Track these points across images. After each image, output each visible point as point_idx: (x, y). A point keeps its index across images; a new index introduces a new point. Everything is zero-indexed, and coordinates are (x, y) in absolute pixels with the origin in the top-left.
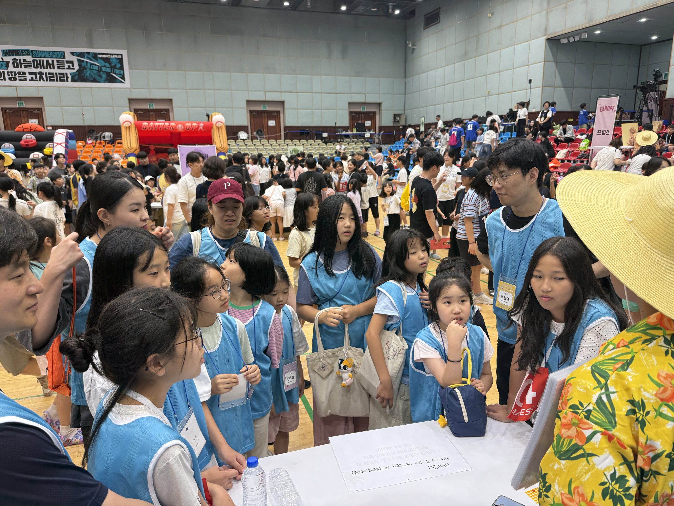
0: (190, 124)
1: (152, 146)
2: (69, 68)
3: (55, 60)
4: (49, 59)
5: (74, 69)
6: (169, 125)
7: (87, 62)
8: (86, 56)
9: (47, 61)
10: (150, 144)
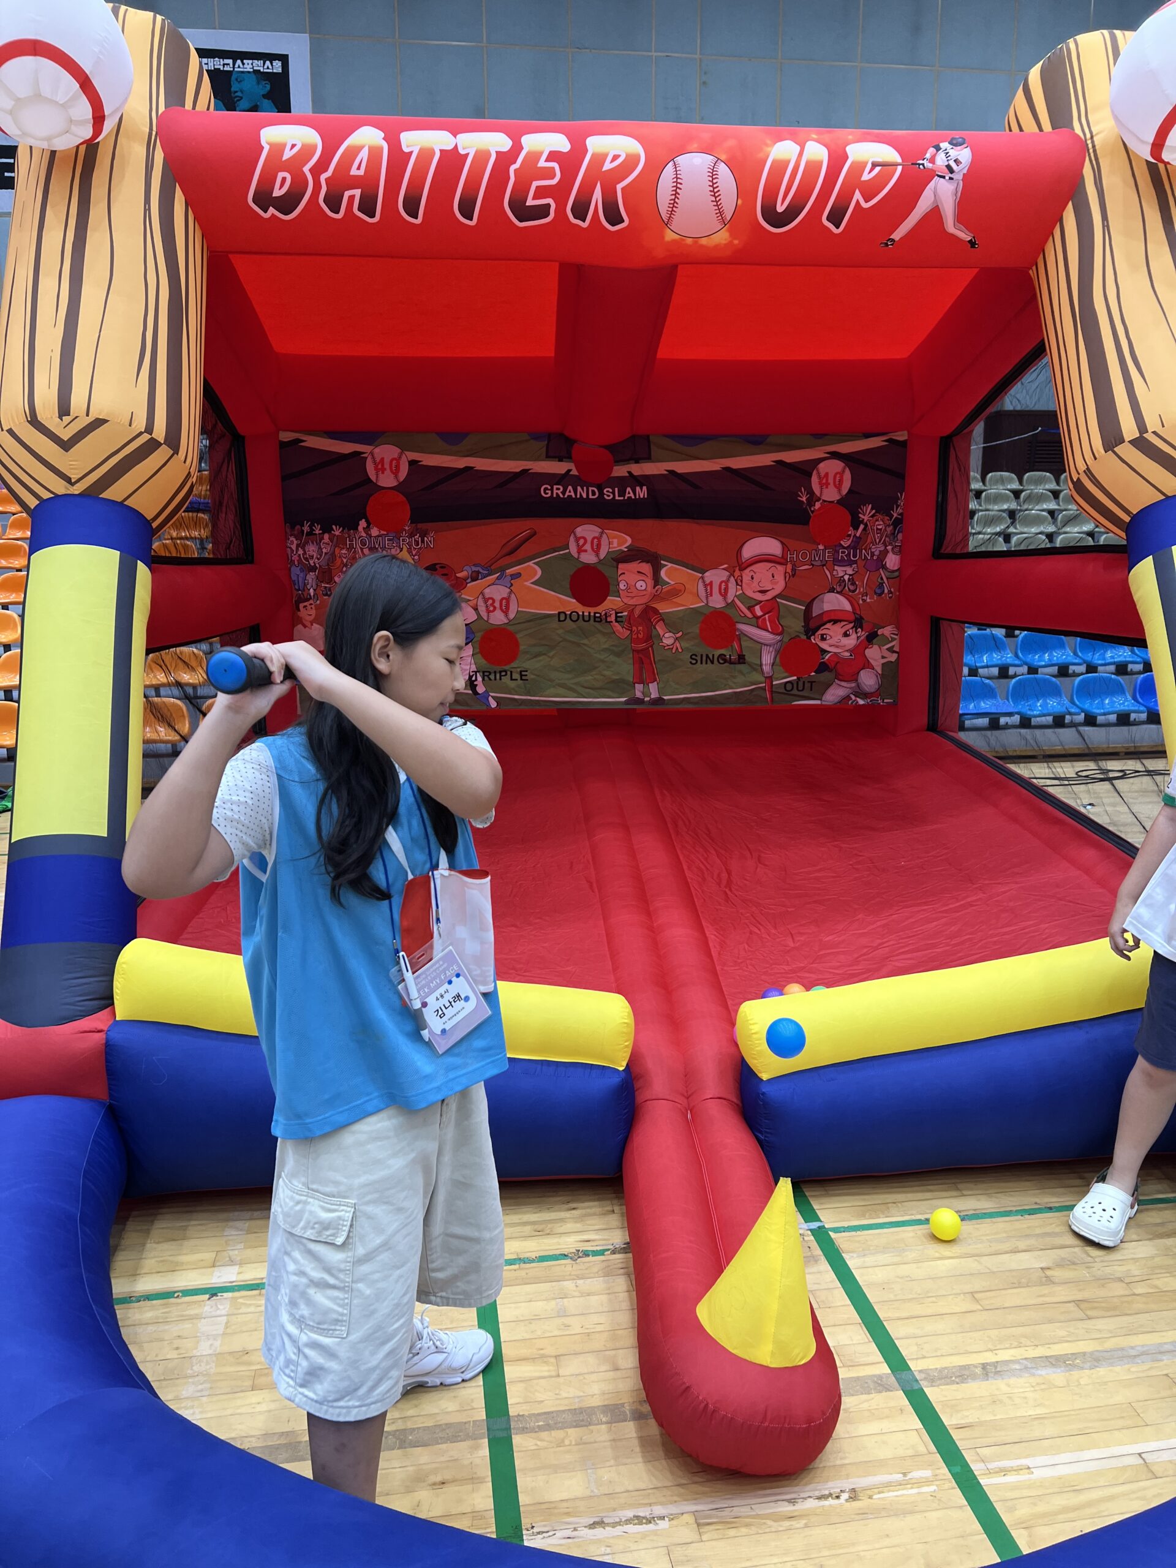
0: (817, 151)
1: (386, 452)
6: (569, 162)
10: (370, 438)
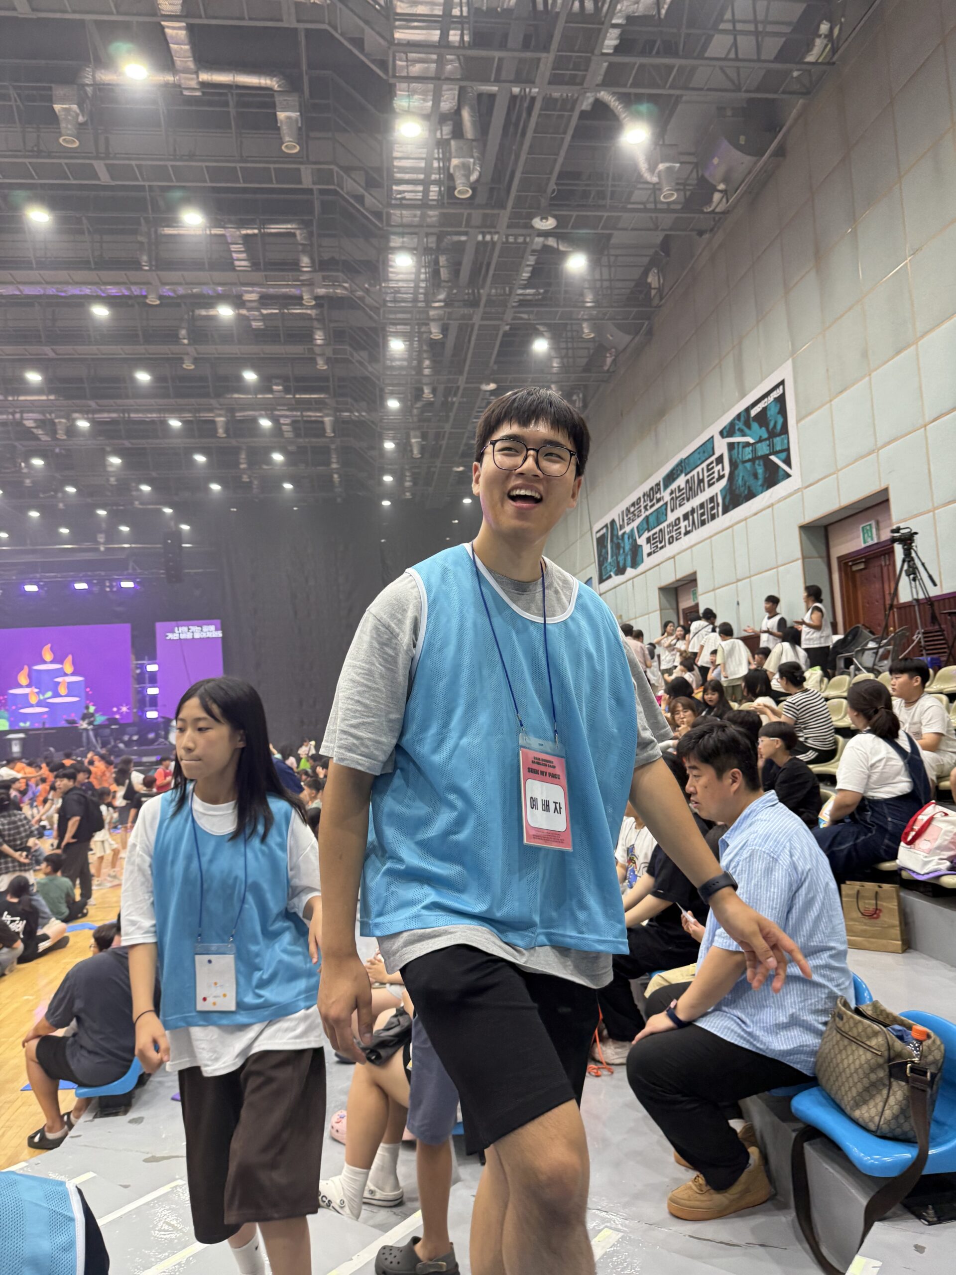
2: (721, 477)
3: (704, 465)
4: (699, 469)
5: (723, 476)
7: (739, 443)
8: (737, 427)
9: (698, 473)
